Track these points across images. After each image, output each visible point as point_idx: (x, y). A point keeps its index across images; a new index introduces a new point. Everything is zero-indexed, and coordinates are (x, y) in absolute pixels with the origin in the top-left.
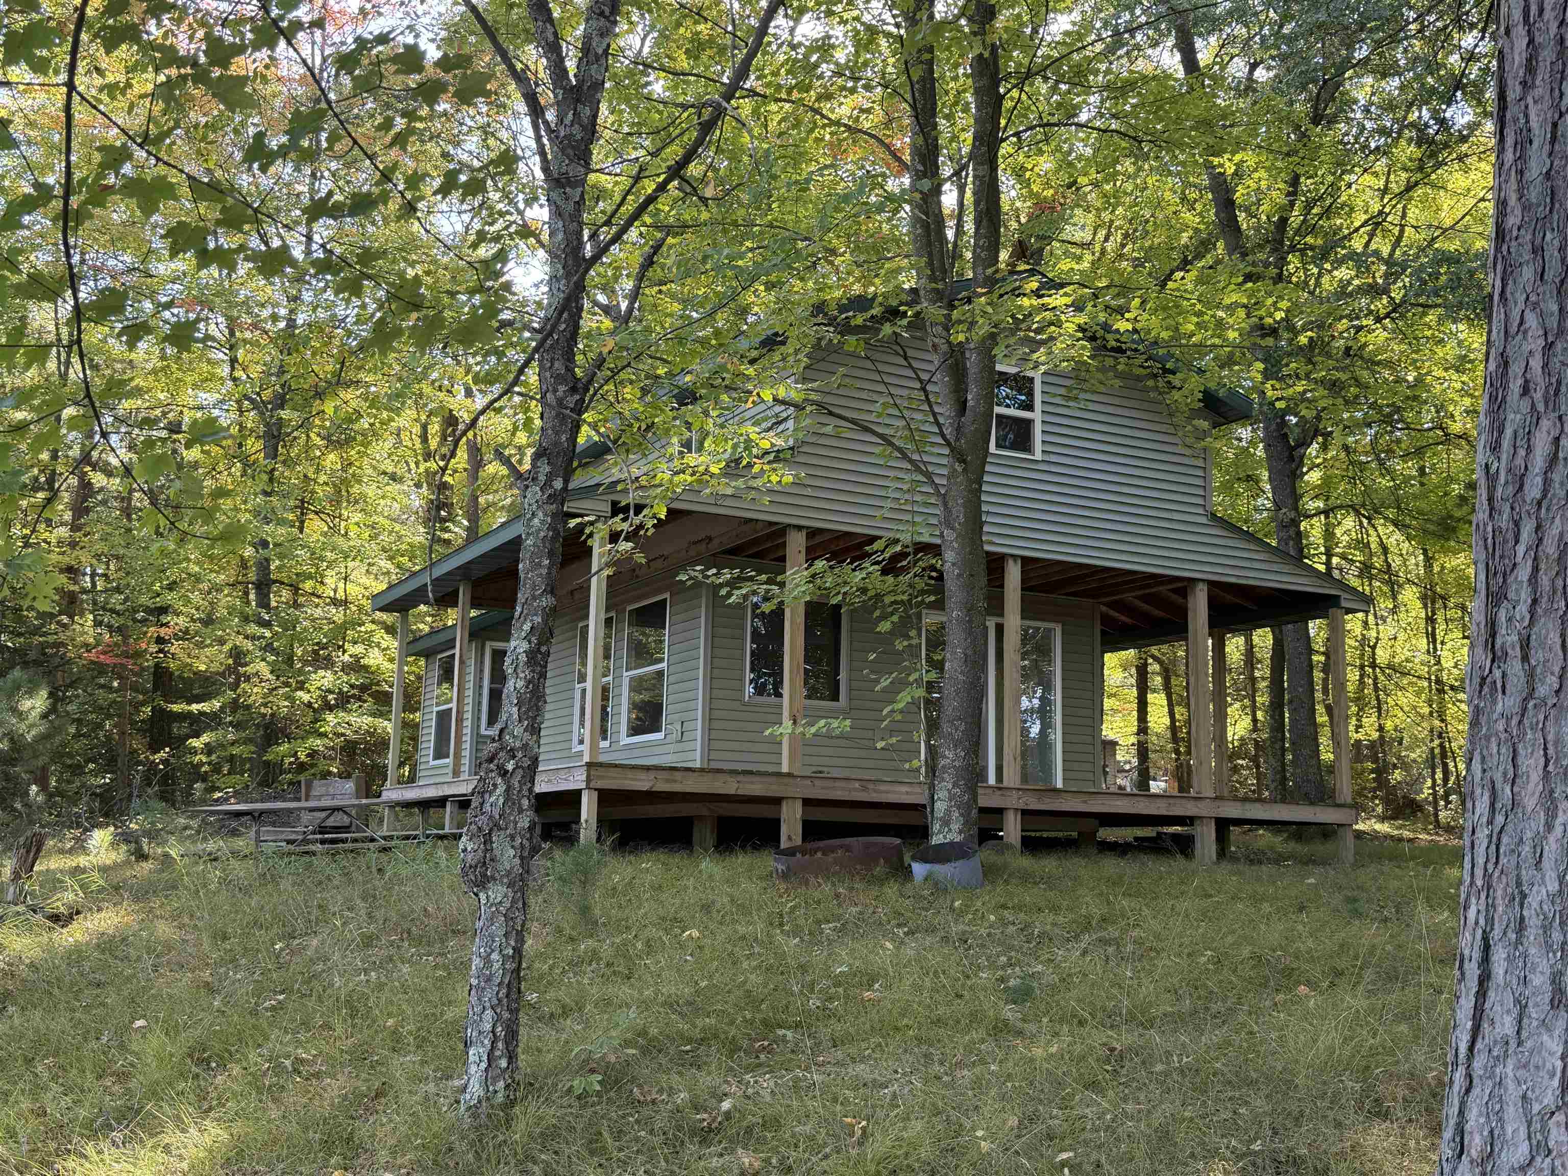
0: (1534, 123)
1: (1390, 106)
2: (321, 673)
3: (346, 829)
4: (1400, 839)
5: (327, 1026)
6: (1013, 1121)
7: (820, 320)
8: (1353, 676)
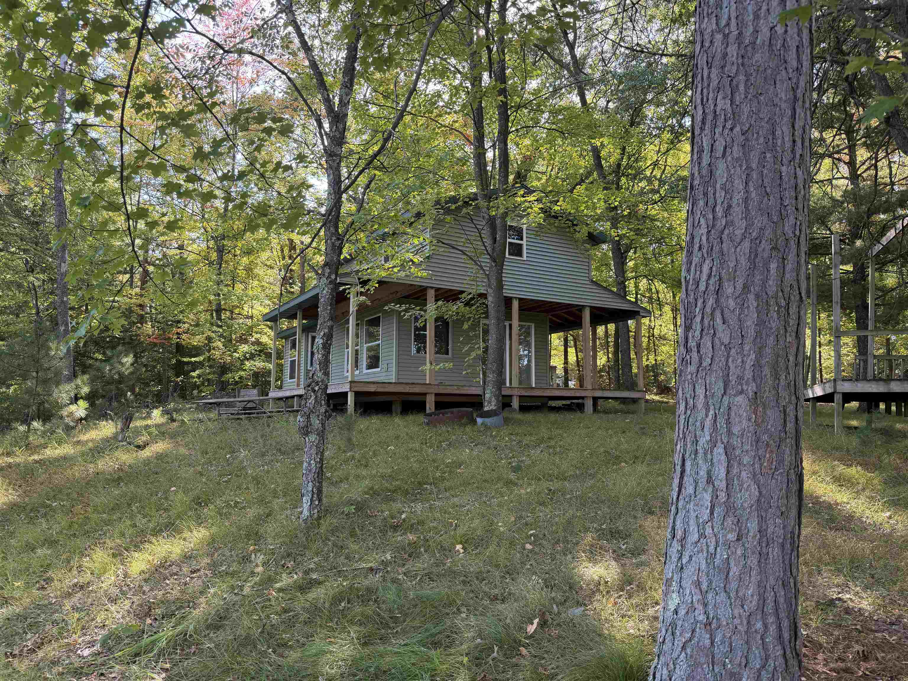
0: (705, 145)
1: (660, 119)
2: (243, 345)
3: (254, 408)
4: (663, 402)
5: (247, 488)
6: (513, 519)
7: (438, 207)
8: (645, 340)
